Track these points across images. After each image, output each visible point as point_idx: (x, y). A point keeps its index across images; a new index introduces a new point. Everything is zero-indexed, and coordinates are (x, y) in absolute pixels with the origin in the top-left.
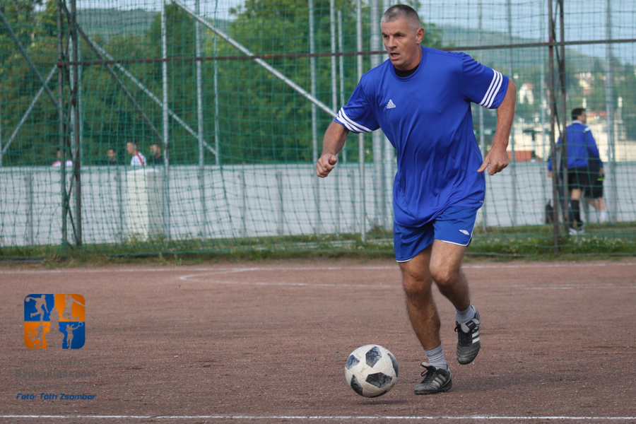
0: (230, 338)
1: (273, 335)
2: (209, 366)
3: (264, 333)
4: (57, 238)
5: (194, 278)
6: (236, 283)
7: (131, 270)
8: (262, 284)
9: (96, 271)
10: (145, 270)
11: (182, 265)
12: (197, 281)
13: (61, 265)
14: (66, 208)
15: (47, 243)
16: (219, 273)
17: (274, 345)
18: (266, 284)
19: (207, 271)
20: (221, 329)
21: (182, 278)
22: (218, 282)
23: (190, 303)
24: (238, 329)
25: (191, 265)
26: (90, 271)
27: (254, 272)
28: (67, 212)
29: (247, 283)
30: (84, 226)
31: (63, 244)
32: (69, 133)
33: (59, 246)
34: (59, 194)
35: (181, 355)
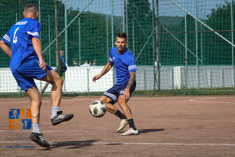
0: (207, 120)
1: (220, 119)
2: (201, 128)
3: (218, 118)
4: (152, 88)
5: (195, 100)
6: (208, 102)
7: (175, 98)
8: (216, 102)
9: (164, 98)
10: (179, 98)
11: (191, 96)
12: (196, 101)
13: (153, 96)
14: (155, 79)
15: (149, 89)
16: (203, 99)
17: (221, 122)
18: (218, 102)
19: (199, 98)
20: (204, 117)
21: (191, 100)
22: (202, 102)
23: (194, 108)
24: (209, 116)
25: (194, 96)
26: (163, 98)
27: (214, 98)
28: (155, 80)
29: (212, 102)
30: (161, 84)
31: (154, 90)
32: (156, 55)
33: (153, 90)
34: (153, 74)
35: (191, 125)
